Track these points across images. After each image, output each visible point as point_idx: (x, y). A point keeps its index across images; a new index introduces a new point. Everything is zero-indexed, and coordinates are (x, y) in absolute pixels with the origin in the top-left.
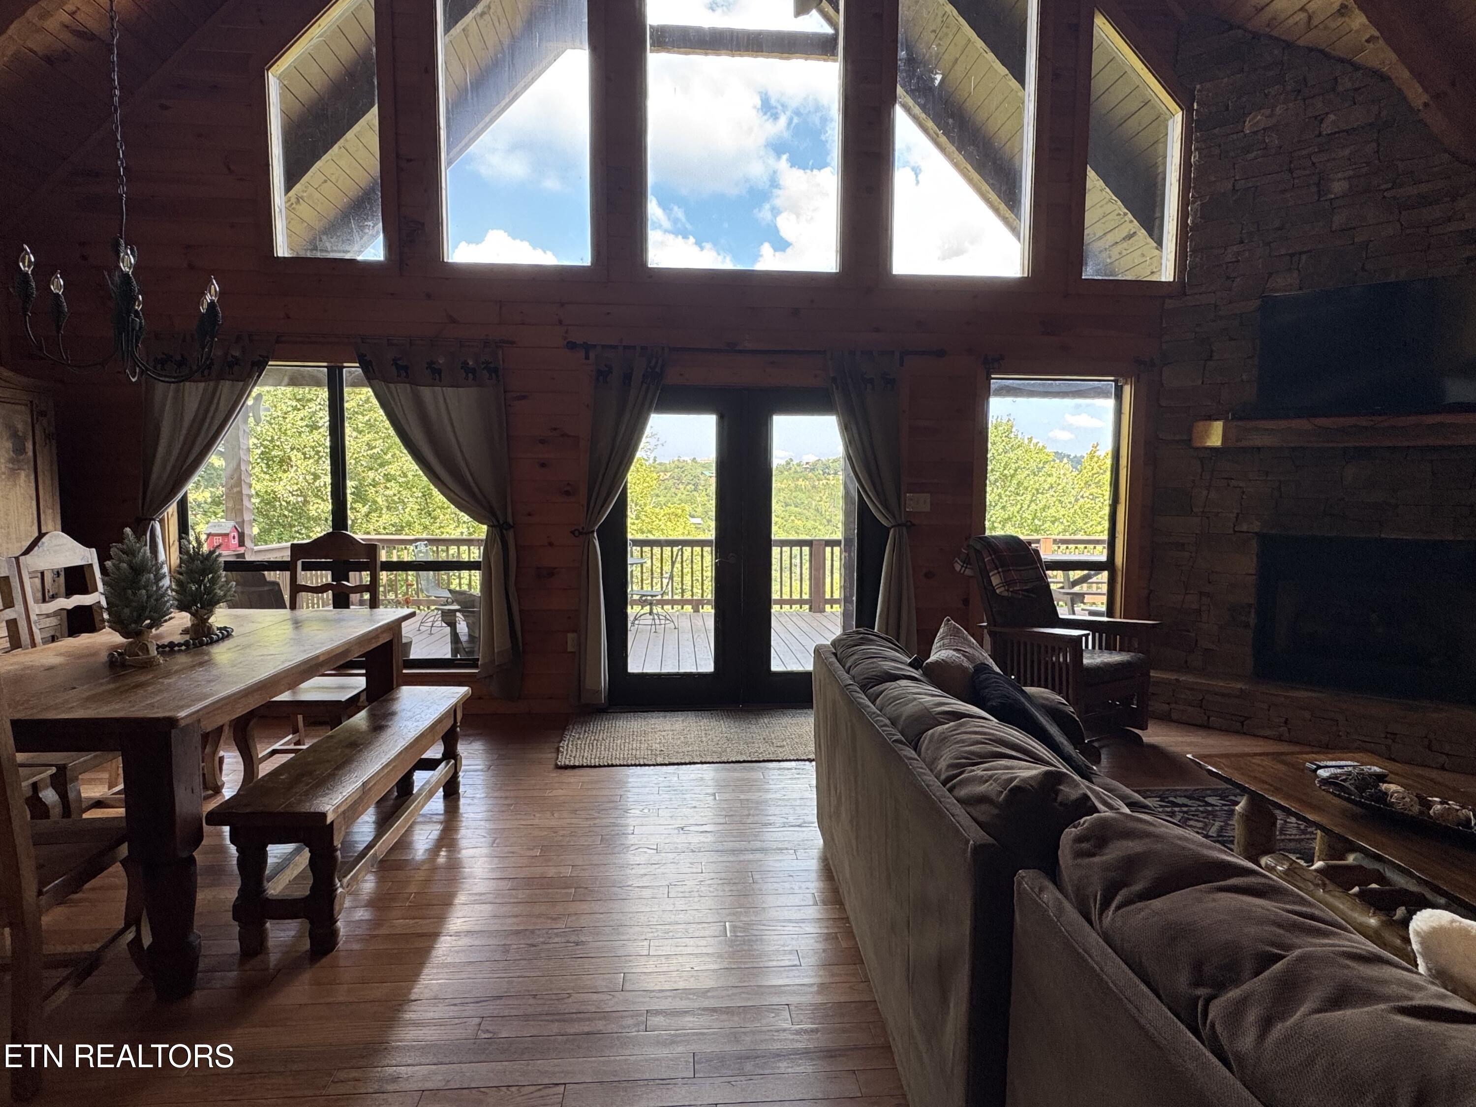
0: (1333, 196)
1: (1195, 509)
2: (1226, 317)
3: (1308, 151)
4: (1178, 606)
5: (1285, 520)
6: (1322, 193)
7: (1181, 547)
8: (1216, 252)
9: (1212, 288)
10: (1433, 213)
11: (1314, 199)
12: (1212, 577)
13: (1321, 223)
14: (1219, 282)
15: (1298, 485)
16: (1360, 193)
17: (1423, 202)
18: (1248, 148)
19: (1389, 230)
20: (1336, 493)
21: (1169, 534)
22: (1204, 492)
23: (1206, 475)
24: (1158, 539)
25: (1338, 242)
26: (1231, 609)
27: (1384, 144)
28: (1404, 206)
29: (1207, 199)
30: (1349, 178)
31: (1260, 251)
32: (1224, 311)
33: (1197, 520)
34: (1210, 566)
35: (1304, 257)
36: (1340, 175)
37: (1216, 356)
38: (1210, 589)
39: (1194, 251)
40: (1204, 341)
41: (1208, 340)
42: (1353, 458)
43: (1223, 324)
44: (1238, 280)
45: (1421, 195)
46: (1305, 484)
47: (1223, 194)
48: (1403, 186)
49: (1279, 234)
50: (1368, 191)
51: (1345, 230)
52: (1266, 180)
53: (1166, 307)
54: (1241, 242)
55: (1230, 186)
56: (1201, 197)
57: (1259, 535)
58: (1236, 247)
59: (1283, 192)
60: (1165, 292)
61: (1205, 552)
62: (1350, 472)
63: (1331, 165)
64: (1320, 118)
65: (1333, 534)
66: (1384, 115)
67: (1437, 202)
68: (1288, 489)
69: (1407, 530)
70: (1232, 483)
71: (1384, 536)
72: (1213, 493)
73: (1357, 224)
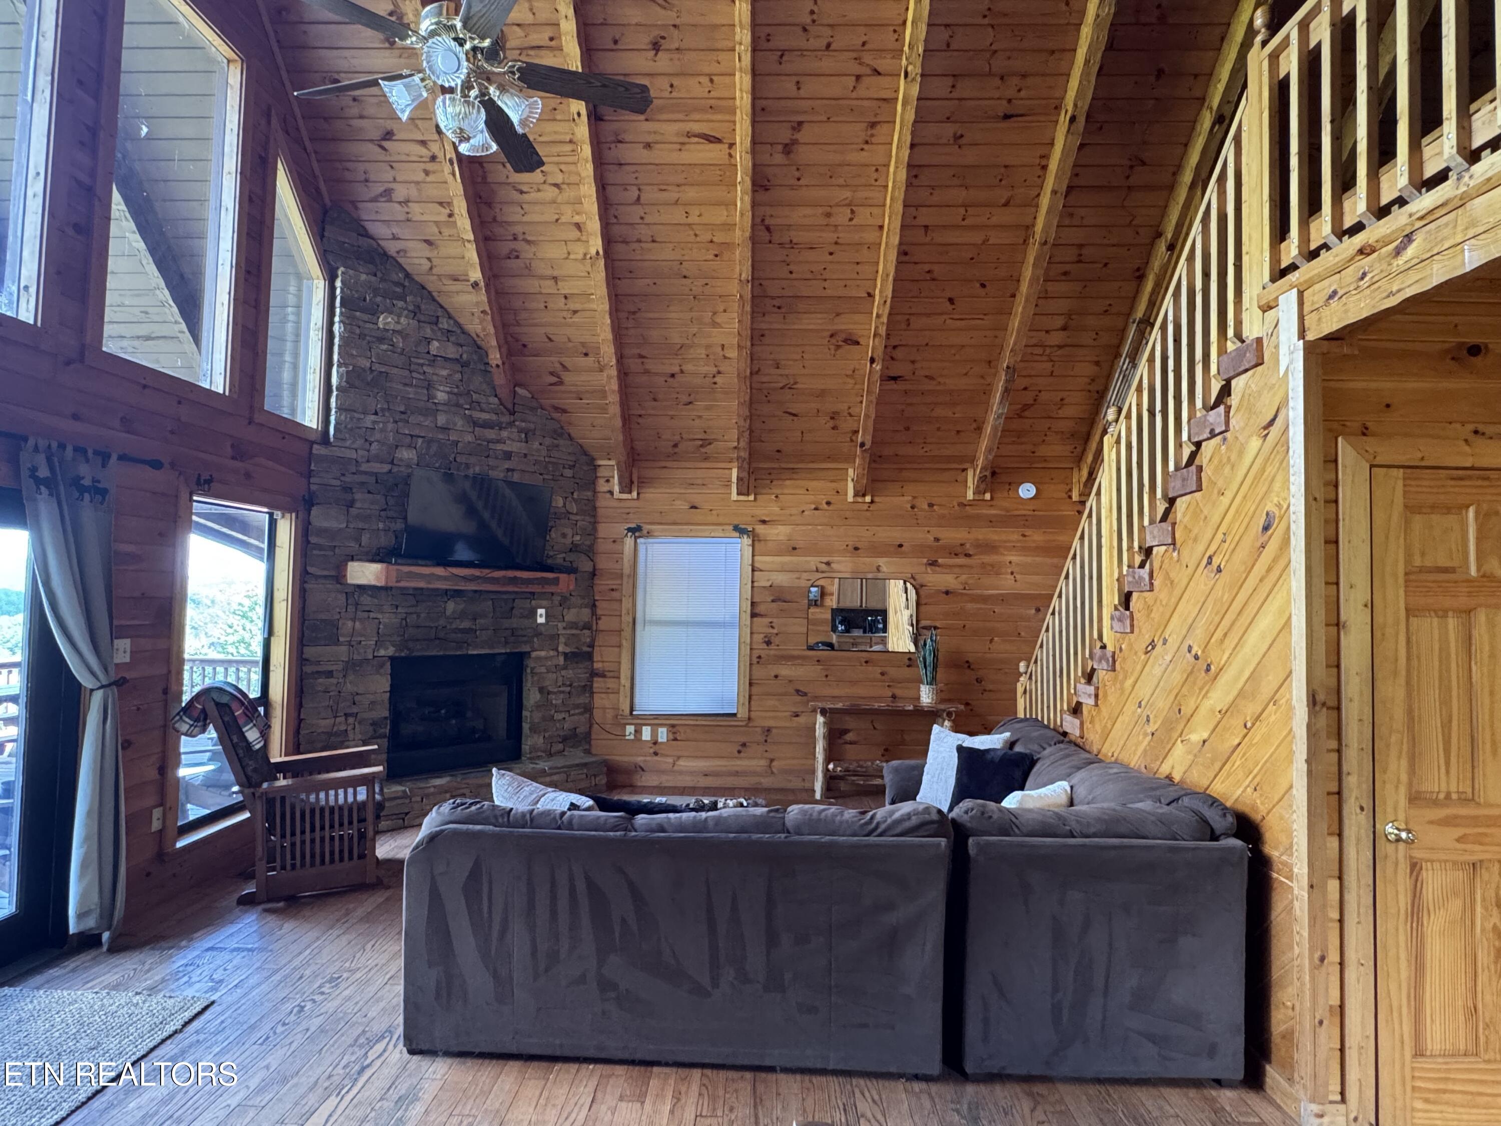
0: (437, 401)
1: (341, 639)
2: (366, 473)
3: (421, 361)
4: (329, 730)
5: (411, 645)
6: (430, 397)
7: (330, 674)
8: (356, 415)
9: (354, 446)
10: (491, 434)
11: (426, 398)
12: (357, 698)
13: (430, 418)
14: (359, 442)
15: (418, 616)
16: (453, 405)
17: (486, 425)
18: (381, 340)
19: (469, 438)
20: (442, 622)
21: (318, 663)
22: (350, 624)
23: (351, 609)
24: (308, 669)
25: (441, 436)
26: (374, 724)
27: (465, 377)
28: (475, 423)
29: (351, 368)
30: (448, 393)
31: (390, 426)
32: (364, 467)
33: (344, 648)
34: (355, 689)
35: (420, 441)
36: (441, 388)
37: (358, 505)
38: (355, 710)
39: (339, 409)
40: (348, 489)
41: (351, 489)
42: (452, 597)
43: (363, 478)
44: (375, 445)
45: (484, 420)
46: (423, 615)
47: (364, 370)
48: (475, 410)
49: (403, 416)
50: (458, 405)
51: (445, 429)
52: (395, 371)
53: (314, 451)
54: (376, 413)
55: (368, 365)
56: (346, 365)
57: (392, 659)
58: (373, 417)
59: (406, 385)
60: (313, 437)
61: (351, 677)
62: (451, 606)
63: (435, 378)
64: (429, 341)
65: (441, 653)
66: (465, 356)
67: (492, 428)
68: (412, 619)
69: (482, 648)
70: (372, 615)
71: (470, 652)
72: (357, 624)
73: (451, 426)
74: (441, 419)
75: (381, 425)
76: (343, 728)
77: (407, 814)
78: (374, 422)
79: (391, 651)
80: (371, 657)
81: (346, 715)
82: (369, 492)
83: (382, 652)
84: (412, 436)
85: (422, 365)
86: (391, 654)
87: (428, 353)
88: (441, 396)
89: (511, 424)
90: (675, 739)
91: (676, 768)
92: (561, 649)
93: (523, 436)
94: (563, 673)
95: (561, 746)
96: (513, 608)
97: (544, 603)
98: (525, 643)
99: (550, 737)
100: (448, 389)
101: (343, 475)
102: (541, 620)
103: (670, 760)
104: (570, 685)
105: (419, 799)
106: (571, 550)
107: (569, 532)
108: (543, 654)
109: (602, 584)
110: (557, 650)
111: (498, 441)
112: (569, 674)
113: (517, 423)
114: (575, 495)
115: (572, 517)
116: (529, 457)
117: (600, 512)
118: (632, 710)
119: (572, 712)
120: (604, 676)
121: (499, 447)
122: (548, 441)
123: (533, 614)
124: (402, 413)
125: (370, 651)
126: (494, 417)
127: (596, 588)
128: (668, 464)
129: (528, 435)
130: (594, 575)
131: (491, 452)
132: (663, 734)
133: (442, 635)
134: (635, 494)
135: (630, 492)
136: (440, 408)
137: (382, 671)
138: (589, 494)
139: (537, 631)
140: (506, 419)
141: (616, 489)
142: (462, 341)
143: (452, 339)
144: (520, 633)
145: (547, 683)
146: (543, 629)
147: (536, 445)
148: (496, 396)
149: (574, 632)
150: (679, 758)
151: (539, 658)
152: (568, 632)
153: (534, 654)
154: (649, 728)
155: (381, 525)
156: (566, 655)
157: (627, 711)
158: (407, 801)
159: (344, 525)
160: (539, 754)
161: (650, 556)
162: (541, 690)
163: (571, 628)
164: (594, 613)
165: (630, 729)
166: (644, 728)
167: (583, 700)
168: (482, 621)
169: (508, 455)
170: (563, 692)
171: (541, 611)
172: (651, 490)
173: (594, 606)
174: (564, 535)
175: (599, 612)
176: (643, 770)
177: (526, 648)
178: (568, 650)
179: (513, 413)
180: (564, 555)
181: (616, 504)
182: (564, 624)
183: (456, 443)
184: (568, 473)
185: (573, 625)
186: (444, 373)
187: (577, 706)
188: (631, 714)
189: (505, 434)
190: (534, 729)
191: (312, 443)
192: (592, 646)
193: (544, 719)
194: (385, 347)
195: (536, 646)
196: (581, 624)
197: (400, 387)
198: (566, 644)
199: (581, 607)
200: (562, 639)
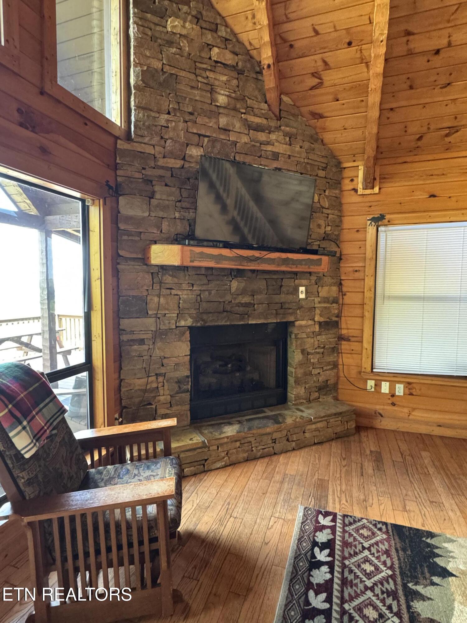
0: (219, 104)
1: (150, 312)
2: (162, 168)
3: (204, 66)
4: (144, 388)
5: (205, 317)
6: (213, 100)
7: (142, 342)
8: (153, 114)
9: (152, 142)
10: (262, 137)
11: (209, 102)
12: (165, 361)
13: (214, 120)
14: (156, 139)
15: (210, 294)
16: (232, 109)
17: (258, 128)
18: (170, 43)
19: (245, 139)
20: (228, 298)
21: (132, 332)
22: (156, 299)
23: (156, 286)
24: (125, 338)
25: (222, 137)
26: (179, 382)
27: (241, 83)
28: (251, 127)
29: (145, 68)
30: (228, 96)
31: (181, 125)
32: (161, 162)
33: (151, 321)
34: (162, 354)
35: (206, 140)
36: (222, 92)
37: (158, 196)
38: (163, 371)
39: (138, 107)
40: (148, 181)
41: (151, 182)
42: (236, 276)
43: (161, 172)
44: (169, 142)
45: (257, 124)
46: (213, 292)
47: (156, 70)
48: (249, 114)
49: (191, 117)
50: (235, 109)
51: (225, 130)
52: (182, 74)
53: (118, 146)
54: (169, 113)
55: (160, 66)
56: (141, 65)
57: (190, 328)
58: (166, 116)
59: (192, 87)
60: (117, 133)
61: (159, 344)
62: (235, 285)
63: (217, 83)
64: (210, 47)
65: (228, 323)
66: (240, 64)
67: (263, 131)
68: (205, 295)
69: (260, 319)
70: (174, 292)
71: (250, 322)
72: (162, 300)
73: (231, 129)
74: (223, 121)
75: (174, 124)
76: (154, 385)
77: (206, 460)
78: (168, 121)
79: (189, 322)
80: (174, 327)
81: (156, 375)
82: (166, 185)
83: (183, 323)
84: (200, 135)
85: (205, 70)
86: (189, 324)
87: (210, 58)
88: (222, 100)
89: (278, 128)
90: (411, 394)
91: (411, 417)
92: (316, 319)
93: (288, 139)
94: (319, 337)
95: (317, 394)
96: (281, 286)
97: (304, 282)
98: (291, 314)
99: (310, 388)
100: (227, 93)
101: (144, 169)
102: (302, 296)
103: (406, 410)
104: (324, 347)
105: (215, 448)
106: (324, 239)
107: (322, 222)
108: (303, 323)
109: (346, 267)
110: (313, 319)
111: (268, 143)
112: (323, 338)
113: (283, 128)
114: (327, 193)
115: (324, 210)
116: (292, 158)
117: (345, 207)
118: (372, 369)
119: (325, 368)
120: (349, 340)
121: (269, 148)
122: (307, 145)
123: (296, 291)
124: (191, 114)
125: (173, 322)
126: (264, 122)
127: (342, 270)
128: (408, 159)
129: (291, 138)
130: (341, 259)
131: (263, 152)
132: (400, 390)
133: (228, 308)
134: (376, 190)
135: (373, 188)
136: (221, 111)
137: (183, 338)
138: (337, 191)
139: (299, 305)
140: (273, 123)
141: (360, 186)
142: (237, 50)
143: (230, 46)
144: (287, 306)
145: (307, 346)
146: (303, 303)
147: (298, 148)
148: (266, 102)
149: (326, 305)
150: (414, 409)
151: (301, 326)
152: (323, 305)
153: (297, 323)
154: (388, 383)
155: (177, 215)
156: (320, 323)
157: (370, 369)
158: (206, 450)
159: (146, 214)
160: (302, 401)
161: (389, 242)
162: (303, 351)
163: (324, 302)
164: (340, 290)
165: (371, 383)
166: (383, 383)
167: (331, 359)
168: (259, 297)
169: (276, 156)
170: (319, 353)
171: (302, 289)
172: (392, 185)
173: (341, 284)
174: (319, 226)
175: (344, 289)
176: (382, 416)
177: (292, 319)
178: (322, 320)
179: (279, 118)
180: (318, 243)
181: (359, 199)
182: (319, 299)
183: (235, 143)
184: (322, 173)
185: (326, 300)
186: (224, 78)
187: (329, 363)
188: (372, 371)
189: (273, 137)
190: (297, 382)
191: (117, 138)
192: (339, 316)
193: (305, 374)
194: (174, 50)
195: (298, 316)
196: (331, 299)
197: (188, 89)
198: (321, 315)
199: (331, 285)
200: (318, 311)
